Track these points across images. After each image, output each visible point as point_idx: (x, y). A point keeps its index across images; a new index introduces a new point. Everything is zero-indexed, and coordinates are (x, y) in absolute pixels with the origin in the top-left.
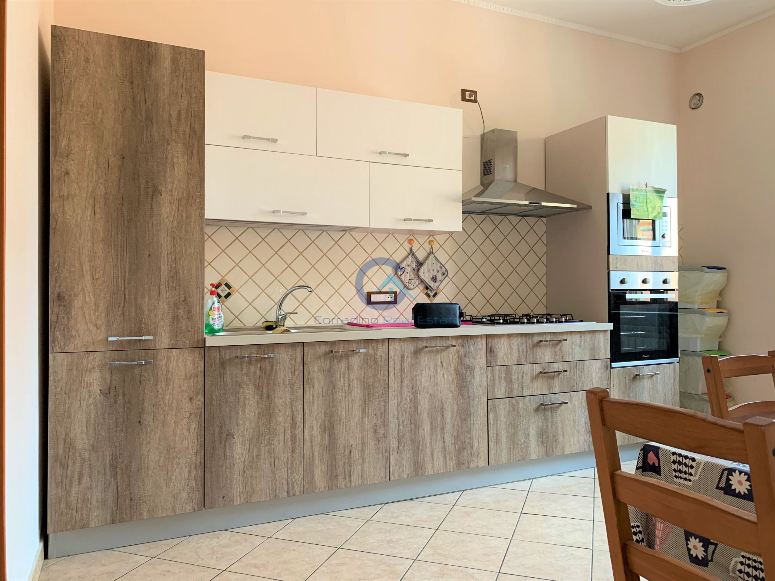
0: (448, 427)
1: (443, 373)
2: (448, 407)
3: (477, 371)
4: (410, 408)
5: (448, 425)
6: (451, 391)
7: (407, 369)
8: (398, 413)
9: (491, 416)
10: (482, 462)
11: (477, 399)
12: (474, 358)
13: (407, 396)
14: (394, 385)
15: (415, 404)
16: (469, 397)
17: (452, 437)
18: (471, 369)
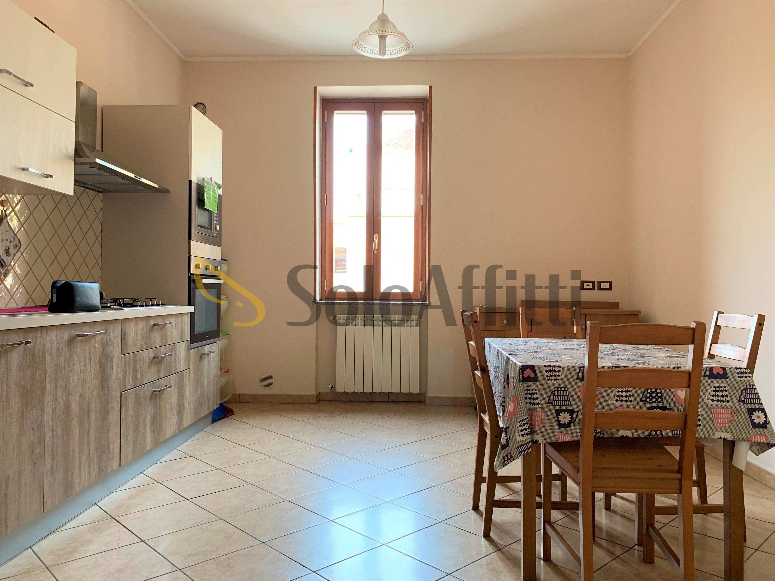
0: (92, 431)
1: (91, 366)
2: (93, 406)
3: (115, 360)
4: (63, 414)
5: (92, 429)
6: (96, 387)
7: (61, 365)
8: (53, 422)
9: (123, 410)
10: (115, 464)
11: (114, 393)
12: (113, 346)
13: (61, 399)
14: (49, 387)
15: (67, 408)
16: (109, 391)
17: (95, 442)
18: (111, 358)
